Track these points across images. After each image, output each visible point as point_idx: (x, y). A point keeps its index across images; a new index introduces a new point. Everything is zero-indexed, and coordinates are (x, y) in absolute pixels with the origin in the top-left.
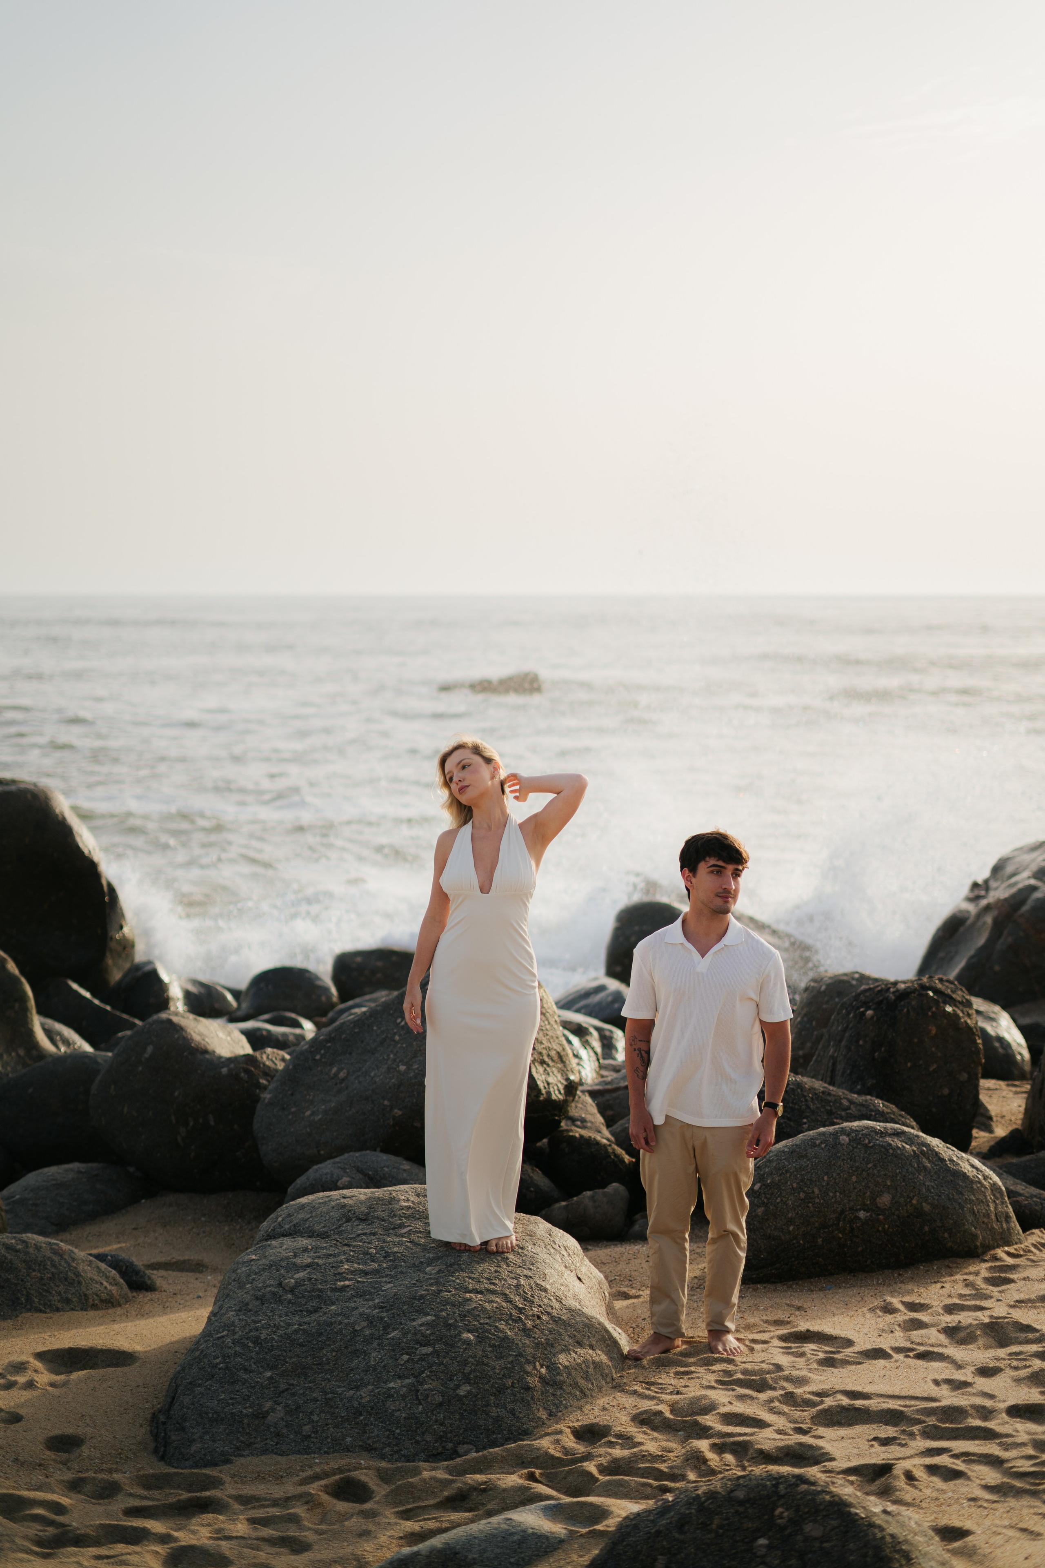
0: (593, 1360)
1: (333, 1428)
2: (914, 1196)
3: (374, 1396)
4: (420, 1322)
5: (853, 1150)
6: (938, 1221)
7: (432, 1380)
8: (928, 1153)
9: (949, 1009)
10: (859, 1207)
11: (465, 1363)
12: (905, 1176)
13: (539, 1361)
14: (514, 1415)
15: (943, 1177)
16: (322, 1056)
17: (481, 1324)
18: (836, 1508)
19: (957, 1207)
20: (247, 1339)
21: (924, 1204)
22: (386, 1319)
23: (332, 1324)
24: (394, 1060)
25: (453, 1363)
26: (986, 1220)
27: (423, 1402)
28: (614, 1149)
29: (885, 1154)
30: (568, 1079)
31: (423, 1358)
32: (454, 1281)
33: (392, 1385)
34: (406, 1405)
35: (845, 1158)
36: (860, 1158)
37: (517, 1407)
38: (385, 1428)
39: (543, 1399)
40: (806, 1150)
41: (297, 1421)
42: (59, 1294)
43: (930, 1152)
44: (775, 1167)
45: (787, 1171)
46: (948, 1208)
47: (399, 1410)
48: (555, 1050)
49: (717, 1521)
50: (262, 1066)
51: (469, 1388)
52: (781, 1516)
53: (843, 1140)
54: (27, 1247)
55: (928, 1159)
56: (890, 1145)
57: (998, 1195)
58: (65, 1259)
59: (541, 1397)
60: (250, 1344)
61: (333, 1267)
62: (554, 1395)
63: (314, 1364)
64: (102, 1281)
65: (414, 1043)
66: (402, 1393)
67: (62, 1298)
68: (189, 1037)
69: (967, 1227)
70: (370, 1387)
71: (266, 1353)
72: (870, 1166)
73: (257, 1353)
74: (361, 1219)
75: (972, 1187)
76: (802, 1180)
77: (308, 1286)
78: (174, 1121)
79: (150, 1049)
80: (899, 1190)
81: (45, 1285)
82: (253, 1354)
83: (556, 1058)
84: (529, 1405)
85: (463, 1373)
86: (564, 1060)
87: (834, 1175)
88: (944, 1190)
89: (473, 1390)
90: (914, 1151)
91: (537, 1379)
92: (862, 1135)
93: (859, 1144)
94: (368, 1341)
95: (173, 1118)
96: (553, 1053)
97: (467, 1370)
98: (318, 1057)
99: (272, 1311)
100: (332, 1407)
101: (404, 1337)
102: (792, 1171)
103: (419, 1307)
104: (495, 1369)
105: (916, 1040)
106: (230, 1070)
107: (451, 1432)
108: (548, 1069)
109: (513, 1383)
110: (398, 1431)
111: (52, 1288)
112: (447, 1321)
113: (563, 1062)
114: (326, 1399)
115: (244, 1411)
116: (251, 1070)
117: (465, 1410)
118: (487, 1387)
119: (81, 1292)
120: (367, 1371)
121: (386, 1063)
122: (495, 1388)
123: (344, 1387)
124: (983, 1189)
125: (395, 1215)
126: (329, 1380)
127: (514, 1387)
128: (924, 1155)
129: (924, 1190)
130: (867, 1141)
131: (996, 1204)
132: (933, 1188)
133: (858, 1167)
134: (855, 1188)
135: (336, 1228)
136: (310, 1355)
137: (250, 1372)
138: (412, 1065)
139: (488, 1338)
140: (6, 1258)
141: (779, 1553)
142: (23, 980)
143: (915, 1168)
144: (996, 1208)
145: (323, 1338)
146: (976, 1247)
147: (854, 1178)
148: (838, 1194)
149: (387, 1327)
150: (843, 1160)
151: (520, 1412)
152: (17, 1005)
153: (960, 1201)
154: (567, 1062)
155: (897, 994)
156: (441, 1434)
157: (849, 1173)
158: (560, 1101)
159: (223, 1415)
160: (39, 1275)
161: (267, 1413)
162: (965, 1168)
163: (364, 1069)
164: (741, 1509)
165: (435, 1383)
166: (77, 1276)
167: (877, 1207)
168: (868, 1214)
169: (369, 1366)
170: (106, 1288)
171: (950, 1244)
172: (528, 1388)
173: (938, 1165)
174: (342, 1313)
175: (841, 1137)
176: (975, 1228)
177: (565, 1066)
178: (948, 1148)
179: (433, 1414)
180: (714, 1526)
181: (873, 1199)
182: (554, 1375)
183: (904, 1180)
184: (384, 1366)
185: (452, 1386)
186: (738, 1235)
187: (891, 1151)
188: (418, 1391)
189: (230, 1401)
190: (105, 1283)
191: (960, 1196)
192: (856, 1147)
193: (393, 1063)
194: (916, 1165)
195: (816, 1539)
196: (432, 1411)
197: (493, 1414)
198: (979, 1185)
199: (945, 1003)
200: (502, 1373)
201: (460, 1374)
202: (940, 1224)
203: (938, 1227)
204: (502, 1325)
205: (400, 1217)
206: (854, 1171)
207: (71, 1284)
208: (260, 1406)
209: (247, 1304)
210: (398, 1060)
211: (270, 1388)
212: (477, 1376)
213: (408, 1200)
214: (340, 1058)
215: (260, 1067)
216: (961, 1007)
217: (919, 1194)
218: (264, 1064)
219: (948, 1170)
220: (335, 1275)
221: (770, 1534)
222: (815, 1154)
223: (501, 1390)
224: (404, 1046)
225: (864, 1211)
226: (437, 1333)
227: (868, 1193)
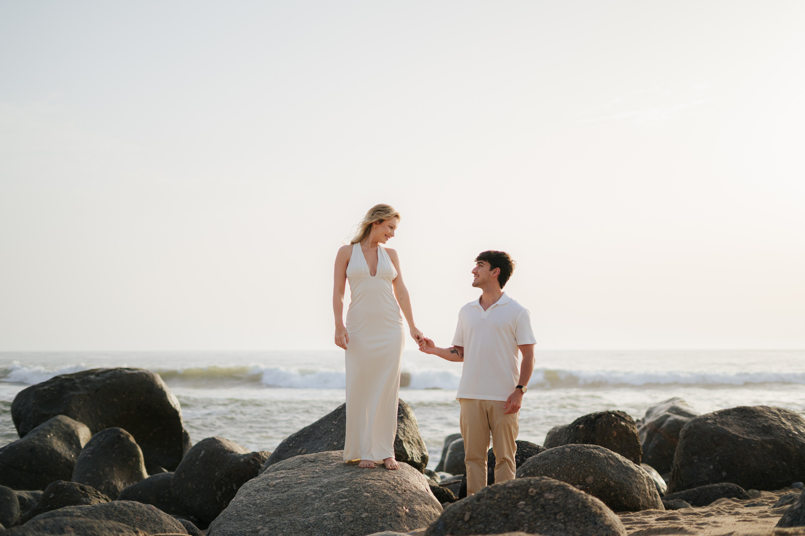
0: (434, 513)
1: (295, 534)
2: (605, 477)
3: (316, 519)
4: (342, 490)
5: (572, 455)
6: (619, 491)
7: (348, 511)
8: (612, 458)
9: (623, 423)
10: (576, 483)
11: (366, 504)
12: (600, 467)
13: (405, 506)
14: (391, 527)
15: (621, 469)
16: (293, 444)
17: (374, 490)
18: (562, 487)
19: (629, 484)
20: (249, 504)
21: (611, 482)
22: (323, 491)
23: (295, 495)
24: (331, 440)
25: (359, 504)
26: (644, 493)
27: (342, 521)
28: (447, 490)
29: (590, 456)
30: (422, 454)
31: (342, 503)
32: (360, 476)
33: (326, 514)
34: (333, 522)
35: (568, 458)
36: (576, 458)
37: (393, 523)
38: (322, 532)
39: (407, 522)
40: (548, 456)
41: (275, 533)
42: (151, 528)
43: (613, 457)
44: (531, 465)
45: (538, 466)
46: (624, 484)
47: (330, 524)
48: (416, 438)
49: (497, 496)
50: (262, 458)
51: (367, 514)
52: (532, 492)
53: (567, 450)
54: (134, 505)
55: (612, 460)
56: (592, 452)
57: (650, 483)
58: (154, 512)
59: (406, 521)
60: (251, 506)
61: (296, 477)
62: (413, 521)
63: (285, 511)
64: (174, 525)
65: (342, 431)
66: (331, 517)
67: (152, 530)
68: (224, 445)
69: (634, 494)
70: (314, 516)
71: (259, 508)
72: (581, 462)
73: (255, 509)
74: (311, 462)
75: (636, 475)
76: (546, 470)
77: (283, 484)
78: (215, 489)
79: (203, 452)
80: (597, 474)
81: (143, 523)
82: (252, 509)
83: (416, 442)
84: (399, 523)
85: (364, 508)
86: (421, 444)
87: (563, 466)
88: (621, 475)
89: (370, 515)
90: (604, 456)
91: (404, 514)
92: (577, 447)
93: (575, 451)
94: (314, 499)
95: (214, 487)
96: (415, 439)
97: (366, 507)
98: (291, 445)
99: (263, 494)
100: (294, 526)
101: (333, 496)
102: (540, 465)
103: (341, 485)
104: (381, 506)
105: (606, 439)
106: (245, 460)
107: (357, 533)
108: (412, 446)
109: (391, 513)
110: (329, 533)
111: (147, 524)
112: (356, 489)
113: (420, 445)
114: (291, 523)
115: (247, 530)
116: (256, 459)
117: (365, 524)
118: (377, 514)
119: (162, 528)
120: (313, 511)
121: (327, 442)
122: (381, 515)
123: (301, 517)
124: (642, 477)
125: (329, 459)
126: (292, 516)
127: (391, 515)
128: (611, 459)
129: (611, 475)
130: (580, 450)
131: (649, 487)
132: (616, 474)
133: (575, 463)
134: (574, 473)
135: (298, 466)
136: (283, 508)
137: (251, 516)
138: (340, 442)
139: (378, 495)
140: (123, 509)
141: (531, 506)
142: (138, 446)
143: (605, 464)
144: (649, 488)
145: (290, 501)
146: (639, 506)
147: (573, 468)
148: (565, 476)
149: (323, 494)
150: (567, 459)
151: (395, 526)
152: (134, 459)
153: (630, 481)
154: (422, 446)
155: (596, 416)
156: (352, 534)
157: (570, 465)
158: (418, 463)
159: (235, 533)
160: (140, 518)
161: (259, 530)
162: (632, 466)
163: (315, 447)
164: (511, 491)
165: (349, 513)
166: (161, 521)
167: (586, 483)
168: (581, 486)
169: (314, 509)
170: (176, 528)
171: (625, 503)
172: (399, 516)
173: (618, 464)
174: (300, 490)
175: (566, 449)
176: (639, 496)
177: (421, 447)
178: (623, 458)
179: (348, 525)
180: (496, 498)
181: (584, 479)
182: (413, 513)
183: (600, 470)
184: (322, 508)
185: (358, 513)
186: (511, 462)
187: (593, 455)
188: (340, 516)
189: (239, 527)
190: (175, 526)
191: (630, 479)
192: (574, 453)
193: (330, 442)
194: (606, 463)
195: (551, 499)
196: (347, 524)
197: (380, 526)
198: (640, 475)
199: (621, 421)
200: (385, 509)
201: (363, 509)
202: (619, 492)
203: (619, 494)
204: (385, 491)
205: (332, 459)
206: (574, 465)
207: (158, 524)
208: (256, 528)
209: (250, 493)
210: (333, 440)
211: (261, 521)
212: (372, 509)
213: (336, 454)
214: (303, 444)
215: (261, 458)
216: (629, 424)
217: (608, 476)
218: (263, 457)
219: (623, 466)
220: (297, 479)
221: (527, 499)
222: (553, 457)
223: (384, 516)
224: (336, 433)
225: (579, 485)
226: (351, 494)
227: (581, 476)
